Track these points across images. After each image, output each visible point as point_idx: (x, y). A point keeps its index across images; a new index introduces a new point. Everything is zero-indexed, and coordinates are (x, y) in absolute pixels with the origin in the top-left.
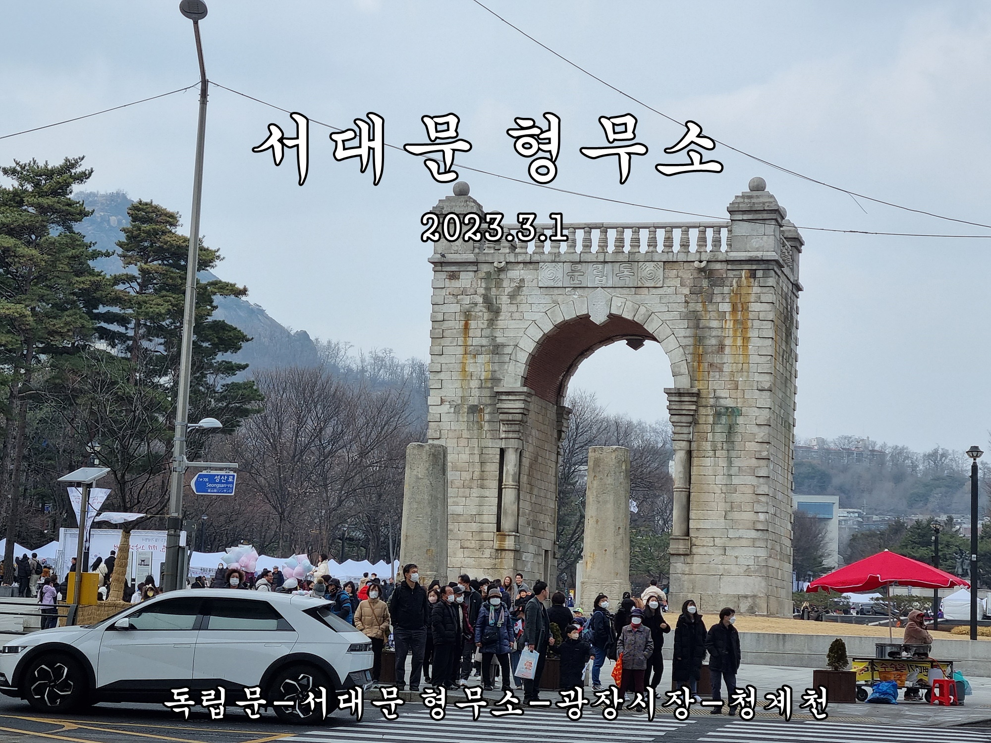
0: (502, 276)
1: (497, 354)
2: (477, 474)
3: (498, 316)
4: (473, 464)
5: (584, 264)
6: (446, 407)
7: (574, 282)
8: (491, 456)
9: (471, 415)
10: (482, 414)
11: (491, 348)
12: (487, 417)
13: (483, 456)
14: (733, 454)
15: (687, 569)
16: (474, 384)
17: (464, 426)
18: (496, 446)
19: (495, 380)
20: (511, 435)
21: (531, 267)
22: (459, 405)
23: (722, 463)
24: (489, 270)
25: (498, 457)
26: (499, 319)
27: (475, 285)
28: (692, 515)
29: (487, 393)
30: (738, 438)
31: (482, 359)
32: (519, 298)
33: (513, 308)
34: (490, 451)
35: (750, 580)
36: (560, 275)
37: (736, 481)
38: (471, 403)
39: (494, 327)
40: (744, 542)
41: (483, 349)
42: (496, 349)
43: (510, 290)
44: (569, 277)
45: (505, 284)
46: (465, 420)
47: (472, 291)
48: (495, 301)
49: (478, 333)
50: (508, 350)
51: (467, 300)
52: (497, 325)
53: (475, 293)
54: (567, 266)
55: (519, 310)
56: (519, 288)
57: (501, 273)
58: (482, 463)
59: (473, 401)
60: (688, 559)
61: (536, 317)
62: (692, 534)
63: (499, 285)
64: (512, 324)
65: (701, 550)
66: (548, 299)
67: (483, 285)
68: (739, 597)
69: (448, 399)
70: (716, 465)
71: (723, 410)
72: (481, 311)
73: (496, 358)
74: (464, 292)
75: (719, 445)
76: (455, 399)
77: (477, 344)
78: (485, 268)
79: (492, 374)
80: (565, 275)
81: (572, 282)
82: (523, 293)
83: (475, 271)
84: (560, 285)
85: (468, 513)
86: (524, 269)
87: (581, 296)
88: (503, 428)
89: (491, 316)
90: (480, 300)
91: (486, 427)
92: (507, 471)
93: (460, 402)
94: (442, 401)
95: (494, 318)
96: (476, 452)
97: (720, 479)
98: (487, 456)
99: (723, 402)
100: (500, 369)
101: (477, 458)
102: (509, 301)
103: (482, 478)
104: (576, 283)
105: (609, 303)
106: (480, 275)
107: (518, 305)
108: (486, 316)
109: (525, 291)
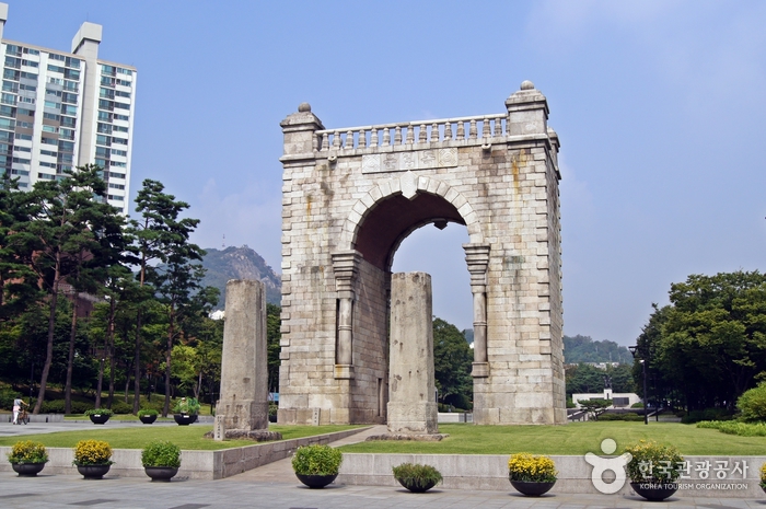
0: (334, 167)
1: (333, 226)
2: (319, 320)
3: (332, 198)
4: (317, 313)
5: (396, 154)
6: (294, 270)
7: (389, 168)
8: (330, 305)
9: (314, 274)
10: (322, 273)
11: (328, 222)
12: (326, 275)
13: (324, 305)
14: (520, 293)
15: (487, 388)
16: (315, 250)
17: (309, 283)
18: (333, 297)
19: (331, 246)
20: (344, 288)
21: (356, 159)
22: (304, 267)
23: (511, 301)
24: (324, 164)
25: (335, 305)
26: (333, 200)
27: (314, 176)
28: (490, 344)
29: (325, 256)
30: (523, 281)
31: (322, 230)
32: (348, 184)
33: (344, 191)
34: (329, 302)
35: (539, 395)
36: (379, 163)
37: (523, 315)
38: (313, 265)
39: (329, 206)
40: (532, 365)
41: (322, 223)
42: (332, 223)
43: (341, 177)
44: (385, 165)
45: (337, 173)
46: (309, 278)
47: (313, 180)
48: (329, 186)
49: (318, 211)
50: (340, 223)
51: (309, 187)
52: (331, 204)
53: (315, 181)
54: (384, 157)
55: (349, 192)
56: (348, 175)
57: (333, 165)
58: (323, 311)
59: (316, 263)
60: (488, 380)
61: (361, 196)
62: (490, 360)
63: (332, 174)
64: (343, 203)
65: (497, 373)
66: (370, 182)
67: (321, 175)
68: (531, 410)
69: (296, 263)
70: (507, 303)
71: (510, 259)
72: (319, 195)
73: (332, 229)
74: (307, 182)
75: (509, 287)
76: (302, 262)
77: (317, 219)
78: (321, 162)
79: (329, 242)
80: (382, 163)
81: (387, 168)
82: (351, 179)
83: (314, 166)
84: (379, 170)
85: (313, 350)
86: (351, 161)
87: (395, 178)
88: (339, 283)
89: (327, 198)
90: (319, 187)
91: (325, 282)
92: (342, 316)
93: (305, 265)
94: (292, 265)
95: (330, 199)
96: (318, 302)
97: (511, 314)
98: (327, 305)
99: (509, 253)
100: (335, 238)
101: (319, 307)
102: (340, 185)
103: (323, 323)
104: (391, 168)
105: (417, 181)
106: (319, 167)
107: (347, 188)
108: (324, 198)
109: (352, 177)
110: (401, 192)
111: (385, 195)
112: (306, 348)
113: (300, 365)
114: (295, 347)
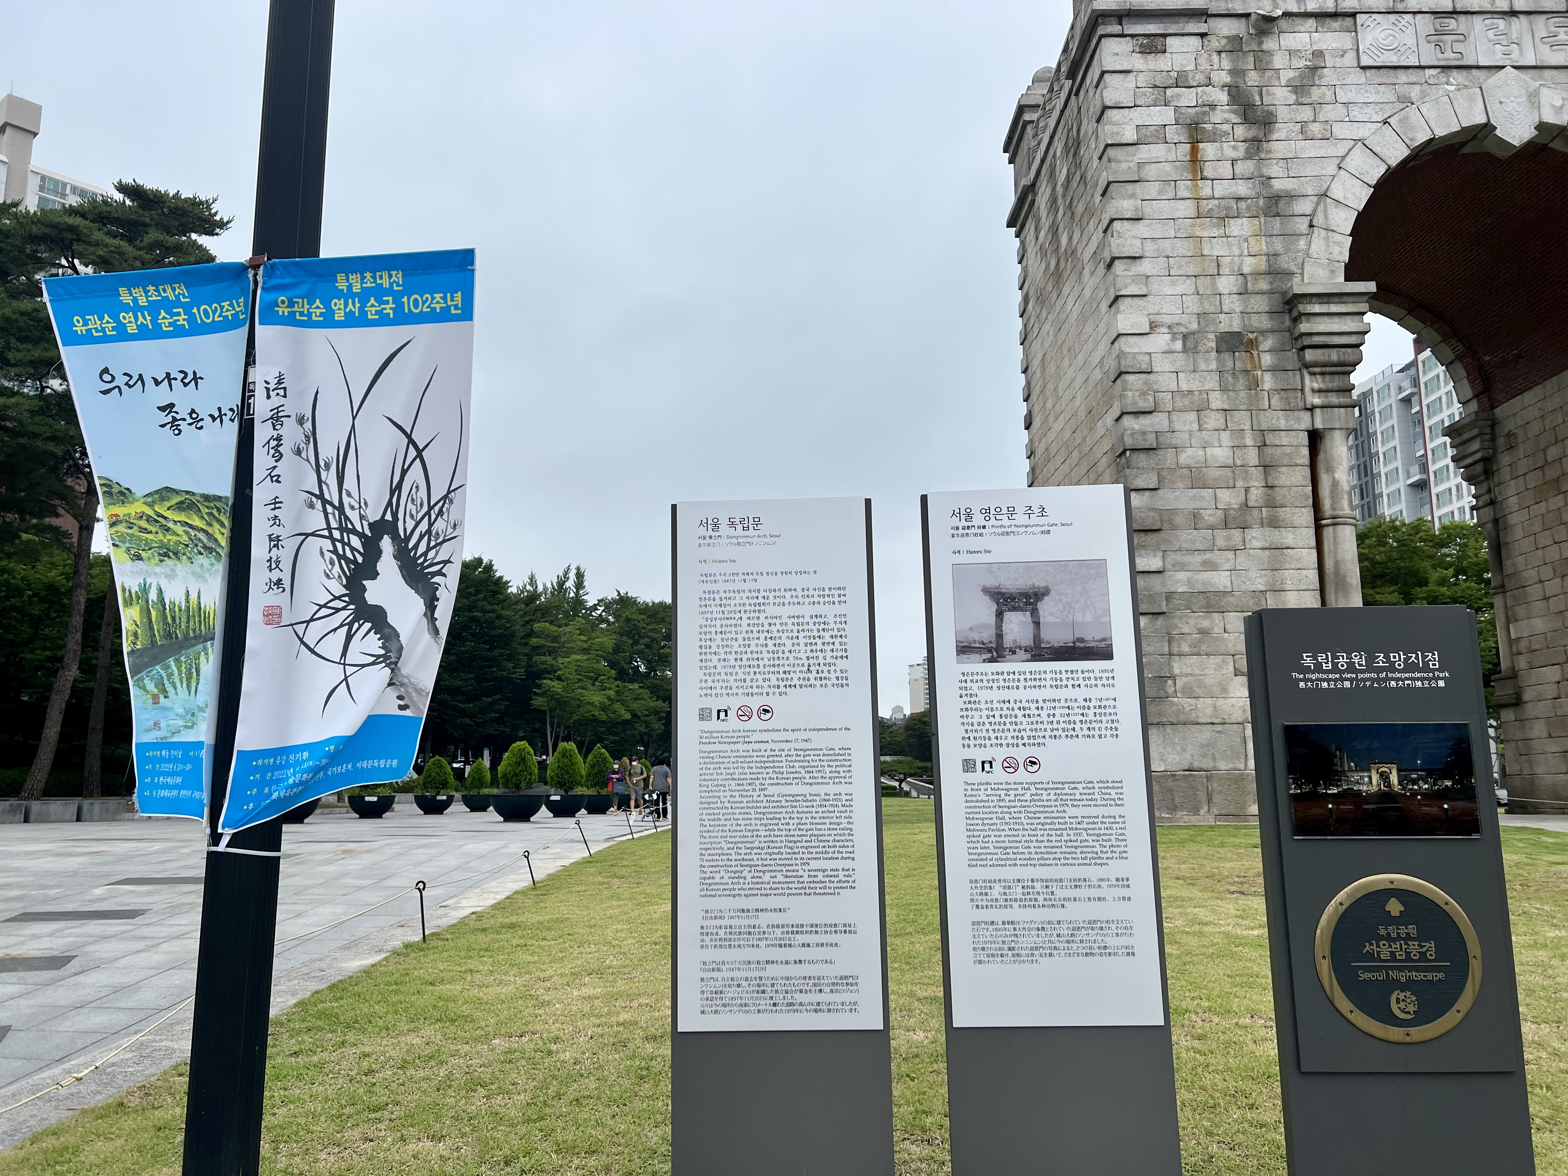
0: (1269, 44)
1: (1278, 215)
2: (1257, 494)
3: (1271, 132)
4: (1246, 472)
5: (1462, 18)
6: (1160, 341)
7: (1446, 55)
8: (1288, 450)
9: (1227, 356)
10: (1255, 353)
11: (1261, 202)
12: (1267, 360)
13: (1269, 450)
16: (1227, 284)
17: (1212, 382)
18: (1296, 426)
19: (1279, 275)
20: (1335, 399)
21: (1336, 24)
22: (1194, 333)
24: (1234, 32)
25: (1305, 451)
26: (1275, 137)
27: (1204, 65)
29: (1261, 304)
31: (1240, 227)
32: (1316, 94)
33: (1306, 114)
34: (1284, 439)
36: (1411, 41)
38: (1224, 328)
39: (1263, 156)
41: (1243, 205)
42: (1274, 205)
43: (1291, 74)
44: (1433, 45)
45: (1279, 61)
46: (1213, 366)
47: (1200, 78)
48: (1257, 98)
49: (1225, 170)
50: (1304, 206)
51: (1188, 98)
52: (1270, 152)
53: (1207, 81)
54: (1425, 24)
55: (1321, 117)
56: (1314, 69)
57: (1265, 39)
58: (1267, 467)
59: (1231, 323)
61: (1363, 132)
63: (1262, 62)
64: (1311, 149)
66: (1386, 94)
67: (1226, 64)
69: (1168, 320)
72: (1227, 121)
73: (1277, 223)
74: (1181, 81)
76: (1184, 319)
77: (1226, 193)
78: (1228, 27)
79: (1268, 261)
80: (1422, 42)
81: (1440, 55)
82: (1324, 81)
83: (1203, 35)
84: (1414, 61)
85: (1244, 587)
86: (1320, 29)
87: (1465, 86)
88: (1311, 383)
89: (1253, 132)
90: (1223, 97)
91: (1268, 382)
92: (1335, 484)
93: (1194, 326)
94: (1153, 326)
95: (1262, 135)
96: (1249, 441)
98: (1279, 450)
100: (1287, 250)
101: (1252, 456)
102: (1292, 98)
103: (1271, 504)
104: (1449, 58)
105: (1533, 98)
106: (1215, 43)
107: (1316, 106)
108: (1241, 131)
109: (1328, 76)
110: (1487, 128)
111: (1440, 132)
112: (1221, 580)
113: (1203, 632)
114: (1182, 576)
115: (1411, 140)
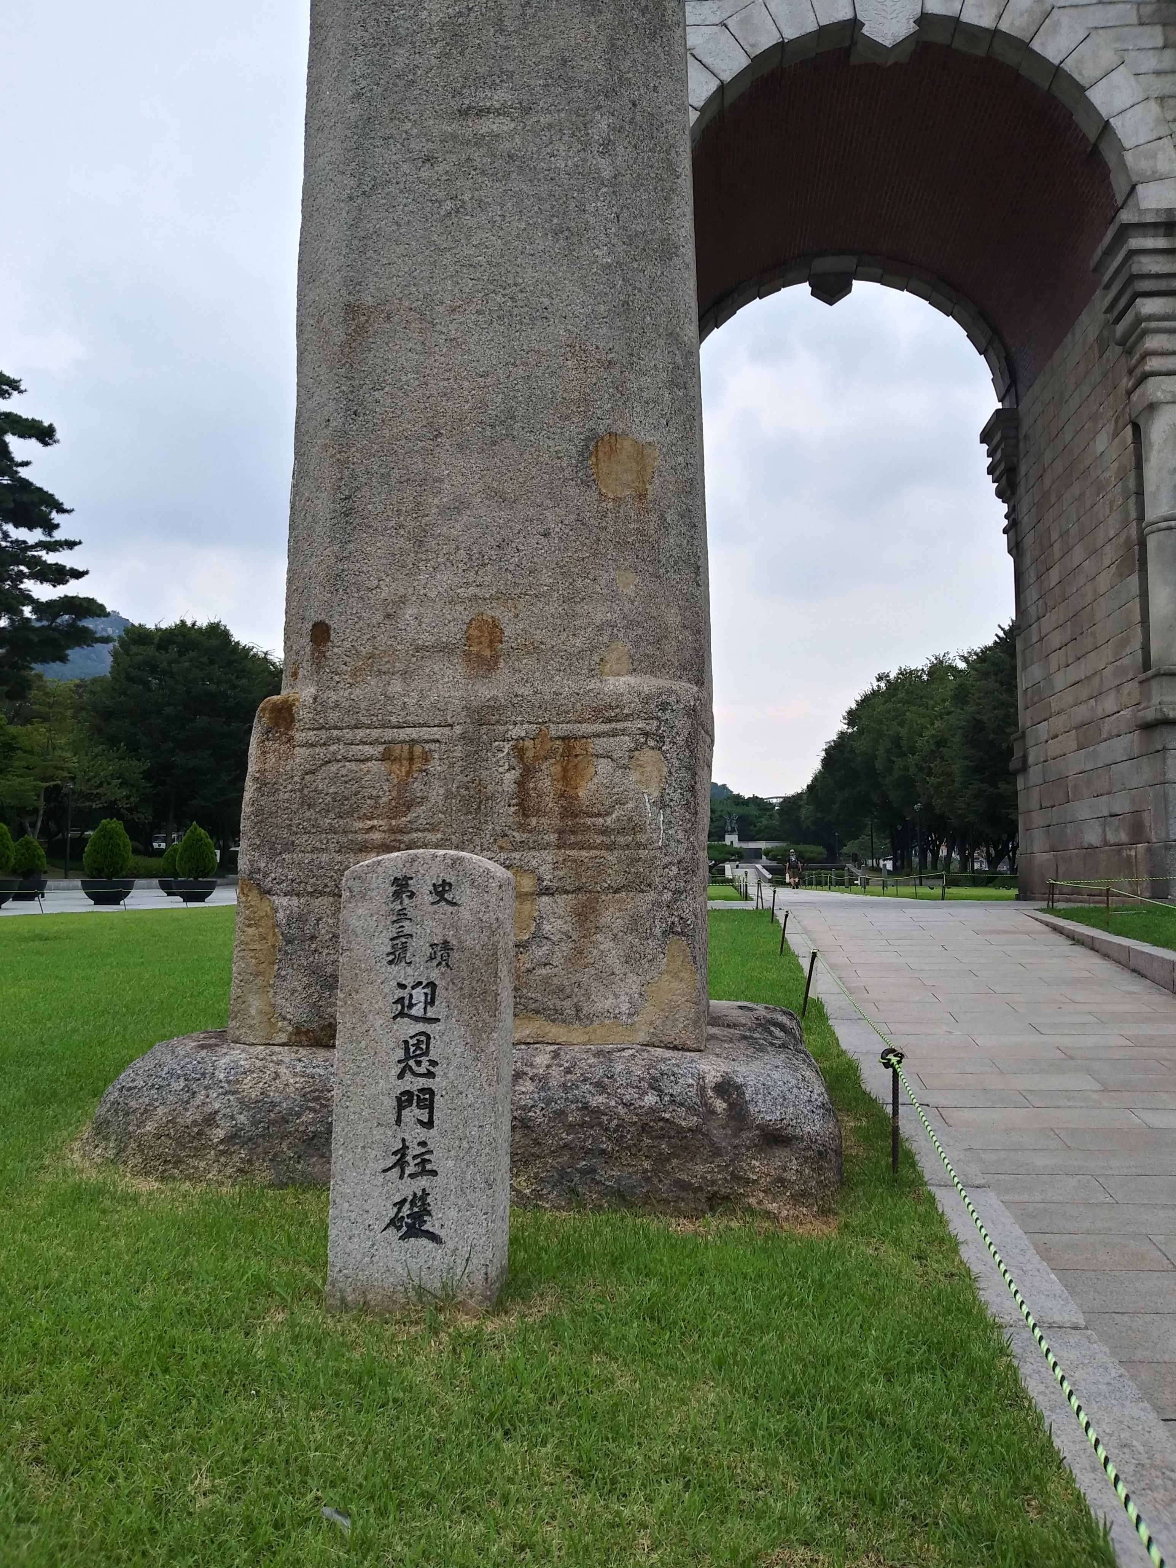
110: (854, 24)
111: (790, 34)
115: (752, 46)
